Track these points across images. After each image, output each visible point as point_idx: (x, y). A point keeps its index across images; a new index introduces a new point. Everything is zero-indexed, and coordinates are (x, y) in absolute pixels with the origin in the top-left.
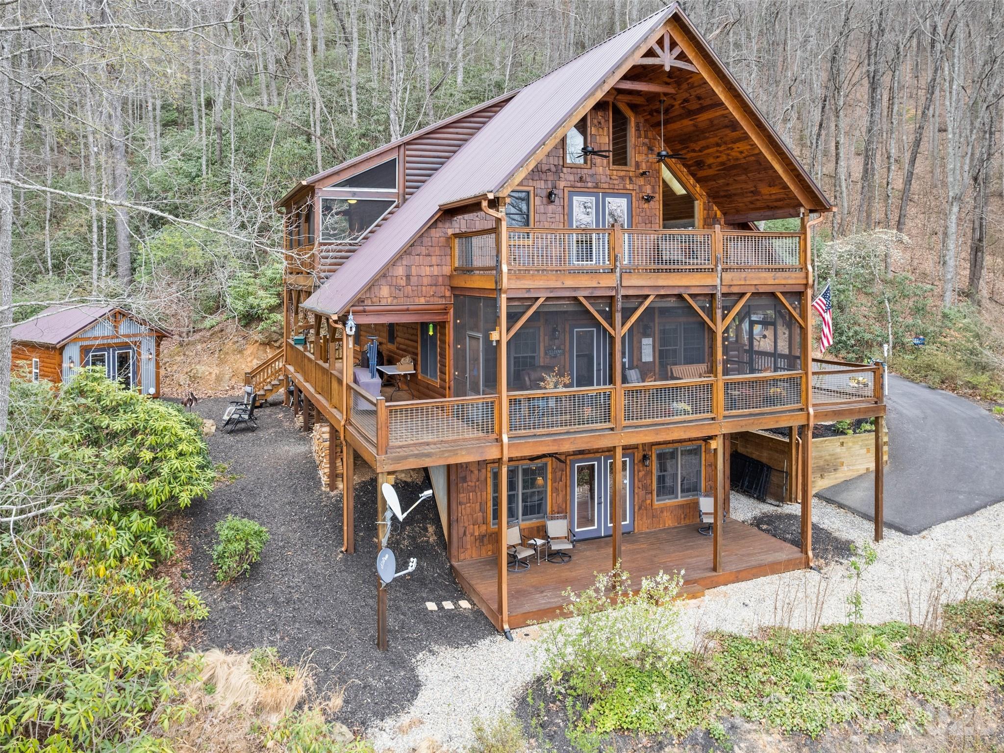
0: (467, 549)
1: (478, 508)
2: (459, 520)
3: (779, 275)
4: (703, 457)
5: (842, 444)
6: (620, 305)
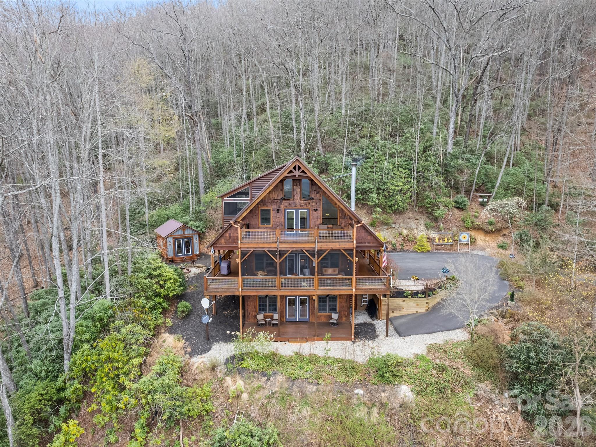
0: (250, 319)
1: (254, 307)
2: (247, 310)
3: (341, 244)
4: (338, 300)
5: (404, 301)
6: (279, 253)
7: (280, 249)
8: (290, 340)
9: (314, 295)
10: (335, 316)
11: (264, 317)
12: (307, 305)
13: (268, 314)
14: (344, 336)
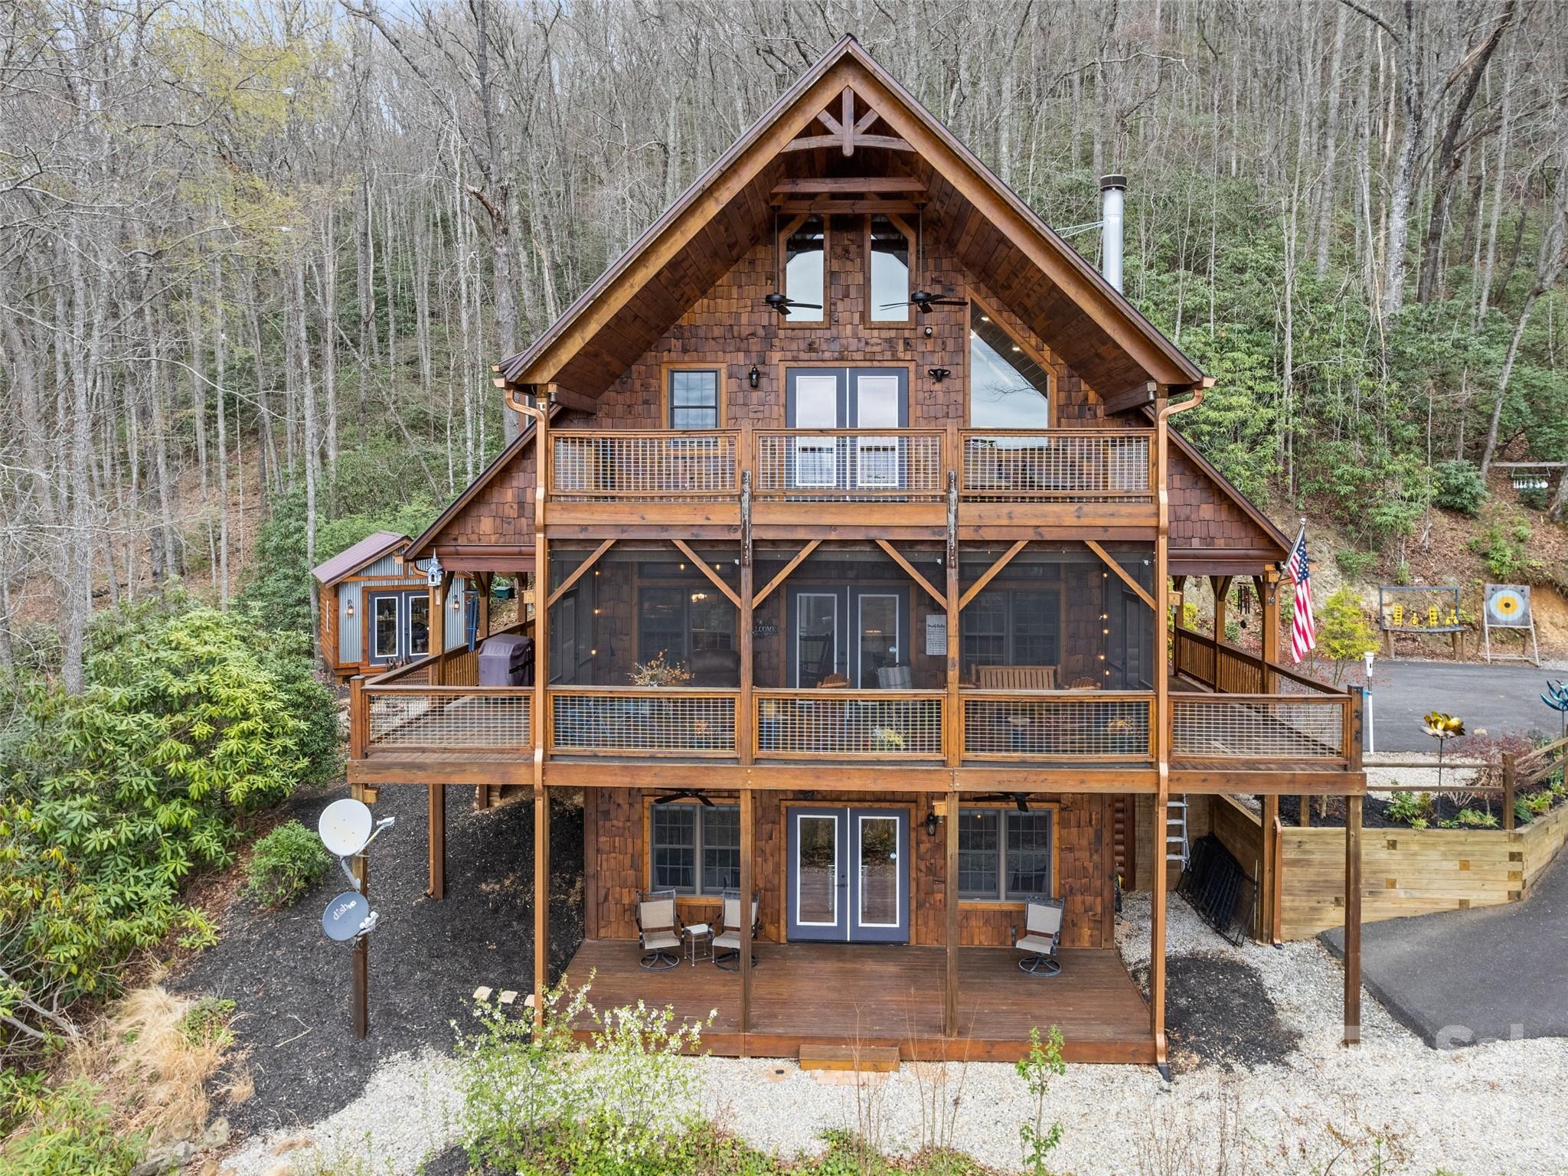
0: (609, 922)
1: (628, 861)
2: (596, 876)
3: (1088, 508)
4: (1055, 832)
5: (1393, 845)
6: (748, 556)
7: (755, 534)
8: (805, 1048)
9: (942, 796)
10: (1043, 918)
11: (678, 917)
12: (896, 856)
13: (699, 899)
14: (1108, 1032)
